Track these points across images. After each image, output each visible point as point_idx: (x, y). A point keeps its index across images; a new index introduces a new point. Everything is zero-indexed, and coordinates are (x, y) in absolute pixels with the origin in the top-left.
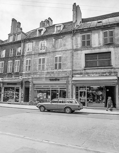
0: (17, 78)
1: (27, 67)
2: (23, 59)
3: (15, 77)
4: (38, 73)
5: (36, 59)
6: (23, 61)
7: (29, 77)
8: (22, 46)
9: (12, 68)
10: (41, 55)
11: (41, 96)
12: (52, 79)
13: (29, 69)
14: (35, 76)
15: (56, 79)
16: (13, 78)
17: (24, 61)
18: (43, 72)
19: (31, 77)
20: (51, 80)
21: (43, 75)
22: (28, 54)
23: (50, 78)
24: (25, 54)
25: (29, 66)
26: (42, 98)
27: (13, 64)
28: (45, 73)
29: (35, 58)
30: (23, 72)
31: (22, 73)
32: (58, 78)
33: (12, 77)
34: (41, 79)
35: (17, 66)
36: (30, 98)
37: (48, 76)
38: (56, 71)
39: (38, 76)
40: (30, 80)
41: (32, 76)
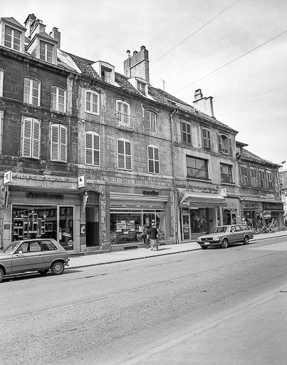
0: (63, 179)
1: (89, 153)
2: (77, 129)
3: (52, 174)
4: (119, 175)
5: (112, 138)
6: (77, 134)
7: (98, 181)
8: (70, 88)
9: (41, 145)
10: (122, 134)
11: (125, 227)
12: (146, 190)
13: (97, 160)
14: (113, 181)
15: (154, 193)
16: (46, 176)
17: (79, 134)
18: (130, 173)
19: (103, 182)
20: (144, 193)
21: (129, 181)
22: (90, 119)
23: (144, 190)
24: (82, 116)
25: (96, 153)
26: (127, 233)
27: (45, 132)
28: (132, 177)
29: (109, 137)
30: (80, 166)
31: (76, 168)
32: (156, 191)
33: (41, 173)
34: (126, 189)
35: (59, 143)
36: (105, 235)
37: (140, 184)
38: (152, 175)
39: (119, 182)
40: (100, 189)
41: (106, 178)
